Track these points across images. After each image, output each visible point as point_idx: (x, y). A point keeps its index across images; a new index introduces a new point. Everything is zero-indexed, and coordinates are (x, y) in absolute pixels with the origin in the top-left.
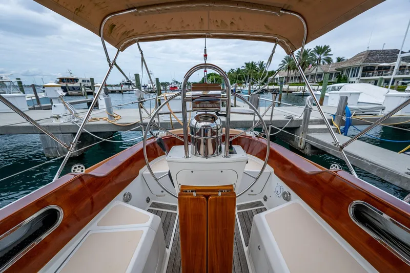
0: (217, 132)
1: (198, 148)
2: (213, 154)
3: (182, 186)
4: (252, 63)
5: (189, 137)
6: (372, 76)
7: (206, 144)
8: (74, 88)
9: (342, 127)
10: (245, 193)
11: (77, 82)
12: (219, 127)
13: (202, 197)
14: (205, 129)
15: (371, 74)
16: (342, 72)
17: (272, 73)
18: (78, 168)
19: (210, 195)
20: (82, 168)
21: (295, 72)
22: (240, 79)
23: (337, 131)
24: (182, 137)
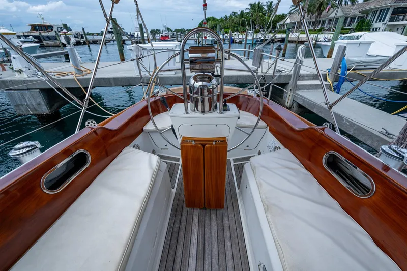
0: (213, 92)
1: (196, 106)
2: (210, 110)
3: (183, 137)
4: (259, 3)
5: (188, 95)
6: (403, 20)
7: (203, 102)
8: (49, 38)
9: (336, 84)
10: (238, 147)
11: (52, 30)
12: (214, 87)
13: (199, 145)
14: (202, 89)
15: (401, 17)
16: (367, 15)
17: (283, 17)
18: (90, 123)
19: (206, 144)
20: (94, 123)
21: (310, 15)
22: (243, 25)
23: (329, 87)
24: (183, 96)
